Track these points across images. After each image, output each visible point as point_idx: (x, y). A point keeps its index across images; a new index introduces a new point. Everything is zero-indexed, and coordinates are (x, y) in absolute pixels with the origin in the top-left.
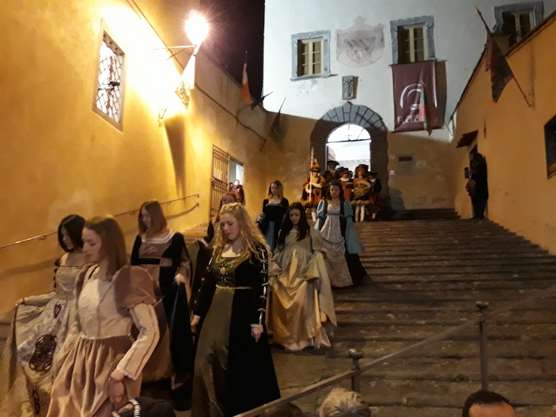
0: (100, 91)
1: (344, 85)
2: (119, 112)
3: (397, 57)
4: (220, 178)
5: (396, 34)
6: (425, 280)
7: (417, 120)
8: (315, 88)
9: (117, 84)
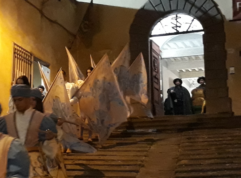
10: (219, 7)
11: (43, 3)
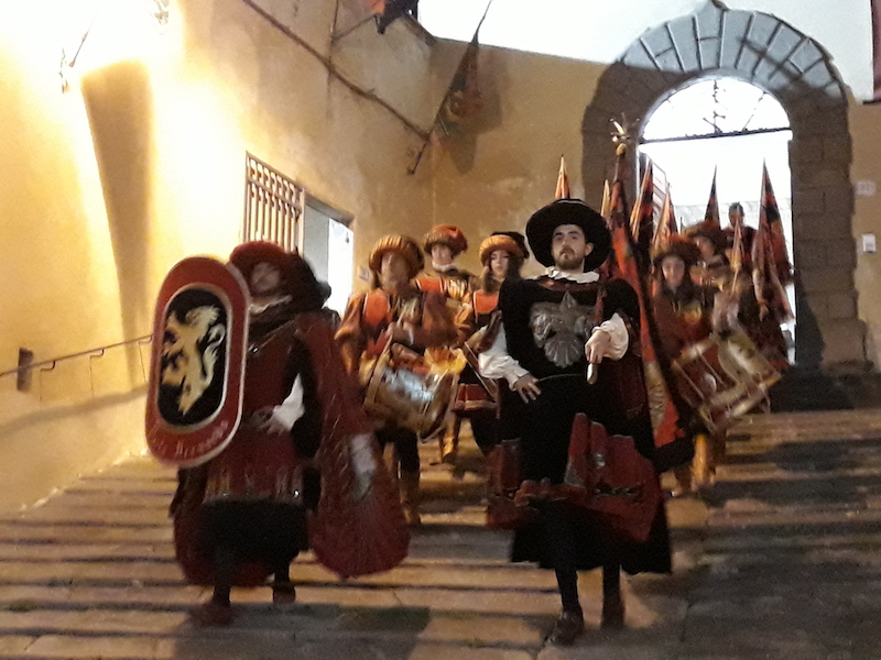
10: (835, 63)
11: (335, 40)
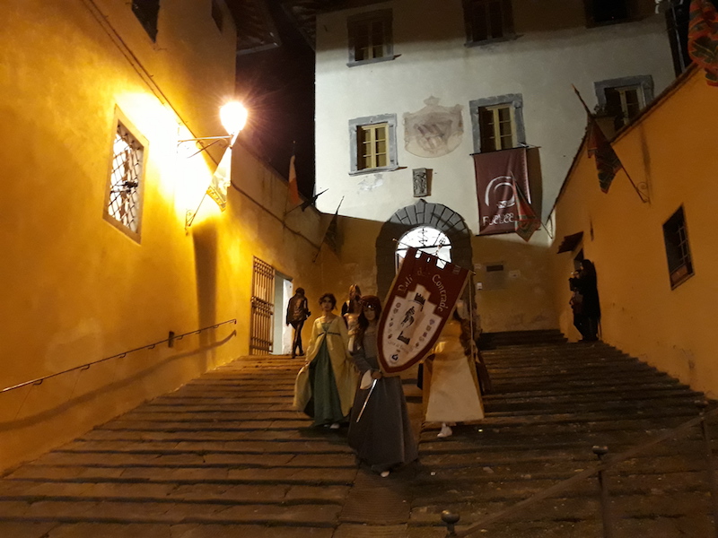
0: (113, 194)
1: (415, 179)
2: (136, 219)
3: (479, 144)
4: (263, 297)
5: (477, 116)
6: (528, 422)
7: (507, 220)
8: (380, 183)
9: (135, 185)
10: (466, 222)
11: (286, 214)
